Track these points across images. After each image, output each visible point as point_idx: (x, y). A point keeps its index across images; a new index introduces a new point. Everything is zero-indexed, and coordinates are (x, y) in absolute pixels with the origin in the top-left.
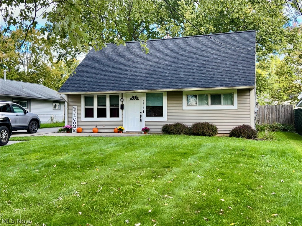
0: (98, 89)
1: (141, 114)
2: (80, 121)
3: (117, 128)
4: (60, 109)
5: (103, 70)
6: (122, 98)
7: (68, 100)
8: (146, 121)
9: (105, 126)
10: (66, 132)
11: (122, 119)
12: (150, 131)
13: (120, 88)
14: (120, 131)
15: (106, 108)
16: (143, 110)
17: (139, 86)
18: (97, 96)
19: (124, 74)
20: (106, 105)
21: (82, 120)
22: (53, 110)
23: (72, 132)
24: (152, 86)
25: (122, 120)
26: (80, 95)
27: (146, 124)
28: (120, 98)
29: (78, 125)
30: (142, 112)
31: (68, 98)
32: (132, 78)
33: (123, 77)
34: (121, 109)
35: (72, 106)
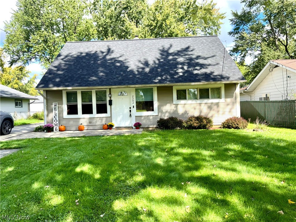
0: (85, 84)
1: (130, 109)
2: (62, 118)
3: (106, 124)
4: (22, 106)
5: (83, 65)
6: (110, 94)
7: (47, 97)
8: (136, 116)
9: (92, 123)
10: (45, 131)
11: (111, 115)
12: (142, 125)
13: (110, 83)
14: (110, 127)
15: (92, 104)
16: (133, 105)
17: (130, 81)
18: (82, 92)
19: (108, 69)
20: (92, 101)
21: (64, 118)
22: (16, 107)
23: (53, 131)
24: (144, 81)
25: (111, 117)
26: (61, 91)
27: (136, 119)
28: (108, 93)
29: (60, 123)
30: (132, 107)
31: (47, 94)
32: (119, 73)
33: (108, 72)
34: (109, 105)
35: (52, 103)
